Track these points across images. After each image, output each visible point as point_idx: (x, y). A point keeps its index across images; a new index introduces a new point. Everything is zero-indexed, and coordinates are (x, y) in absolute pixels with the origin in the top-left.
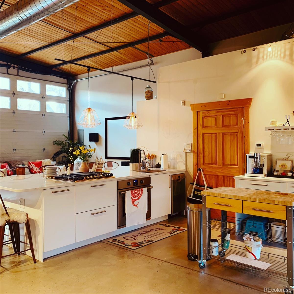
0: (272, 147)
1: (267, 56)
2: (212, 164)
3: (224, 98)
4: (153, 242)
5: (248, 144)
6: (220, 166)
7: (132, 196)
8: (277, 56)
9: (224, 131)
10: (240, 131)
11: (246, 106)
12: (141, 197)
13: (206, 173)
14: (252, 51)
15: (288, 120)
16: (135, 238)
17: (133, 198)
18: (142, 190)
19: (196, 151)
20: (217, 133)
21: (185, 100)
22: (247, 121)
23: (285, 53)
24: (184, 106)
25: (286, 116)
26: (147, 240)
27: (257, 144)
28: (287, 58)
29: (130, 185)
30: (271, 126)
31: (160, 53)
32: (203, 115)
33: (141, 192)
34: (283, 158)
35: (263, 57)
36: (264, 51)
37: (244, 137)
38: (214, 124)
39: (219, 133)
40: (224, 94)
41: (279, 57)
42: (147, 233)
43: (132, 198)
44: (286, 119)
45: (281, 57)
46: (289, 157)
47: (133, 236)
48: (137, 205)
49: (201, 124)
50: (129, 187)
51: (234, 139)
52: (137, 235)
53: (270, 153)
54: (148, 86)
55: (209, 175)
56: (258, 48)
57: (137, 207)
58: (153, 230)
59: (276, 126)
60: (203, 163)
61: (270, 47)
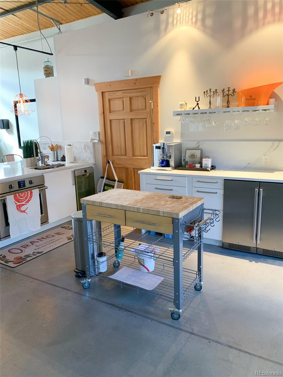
0: (182, 135)
1: (177, 21)
2: (121, 155)
3: (130, 75)
4: (42, 254)
5: (157, 132)
6: (130, 157)
7: (16, 202)
8: (188, 21)
9: (132, 118)
10: (148, 116)
11: (154, 85)
12: (30, 201)
13: (116, 166)
14: (160, 13)
15: (198, 103)
16: (23, 249)
17: (18, 204)
18: (31, 193)
19: (104, 140)
20: (125, 119)
21: (88, 78)
22: (155, 104)
23: (196, 16)
24: (87, 86)
25: (196, 97)
26: (36, 251)
27: (166, 132)
28: (199, 23)
29: (12, 188)
30: (179, 110)
31: (68, 19)
32: (109, 96)
33: (30, 195)
34: (193, 147)
35: (173, 22)
36: (173, 14)
37: (153, 124)
38: (121, 108)
39: (127, 119)
40: (130, 71)
41: (190, 22)
42: (41, 240)
43: (16, 204)
44: (196, 101)
45: (192, 22)
46: (199, 145)
47: (22, 247)
48: (25, 211)
49: (107, 108)
50: (12, 190)
51: (143, 126)
52: (27, 246)
53: (180, 141)
54: (46, 60)
55: (119, 168)
56: (166, 9)
57: (26, 213)
58: (50, 236)
59: (185, 109)
60: (113, 155)
61: (179, 8)
